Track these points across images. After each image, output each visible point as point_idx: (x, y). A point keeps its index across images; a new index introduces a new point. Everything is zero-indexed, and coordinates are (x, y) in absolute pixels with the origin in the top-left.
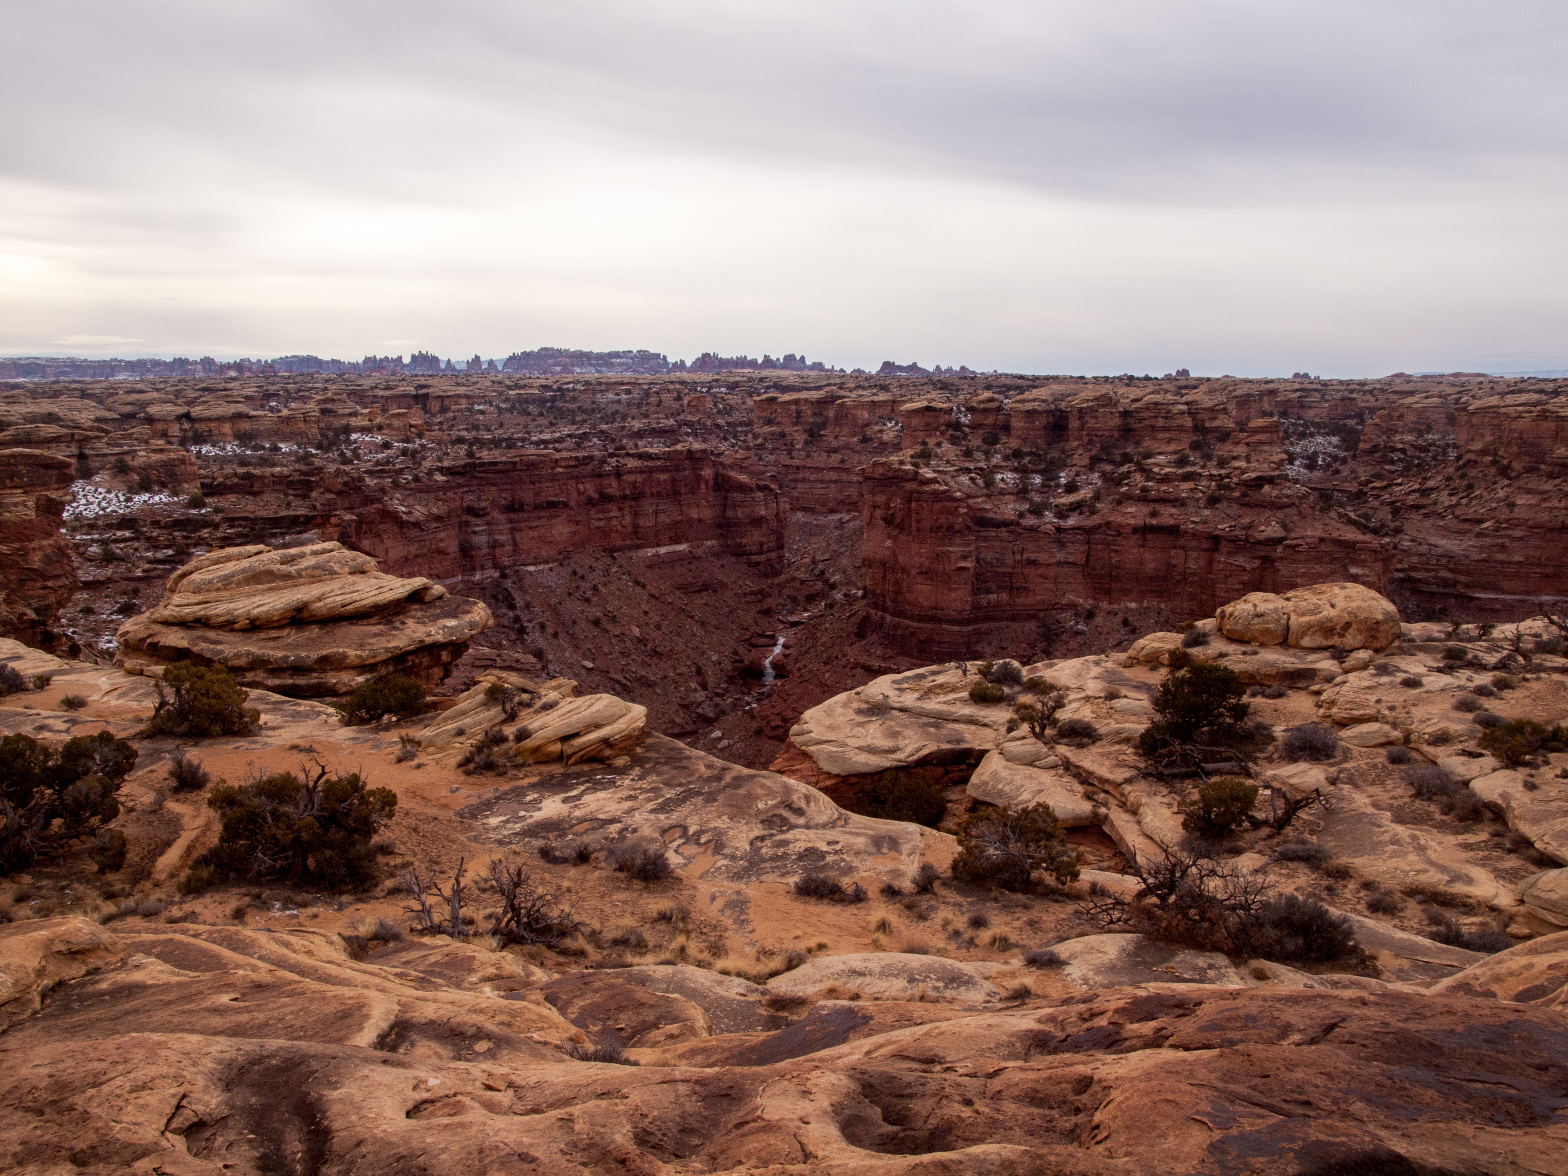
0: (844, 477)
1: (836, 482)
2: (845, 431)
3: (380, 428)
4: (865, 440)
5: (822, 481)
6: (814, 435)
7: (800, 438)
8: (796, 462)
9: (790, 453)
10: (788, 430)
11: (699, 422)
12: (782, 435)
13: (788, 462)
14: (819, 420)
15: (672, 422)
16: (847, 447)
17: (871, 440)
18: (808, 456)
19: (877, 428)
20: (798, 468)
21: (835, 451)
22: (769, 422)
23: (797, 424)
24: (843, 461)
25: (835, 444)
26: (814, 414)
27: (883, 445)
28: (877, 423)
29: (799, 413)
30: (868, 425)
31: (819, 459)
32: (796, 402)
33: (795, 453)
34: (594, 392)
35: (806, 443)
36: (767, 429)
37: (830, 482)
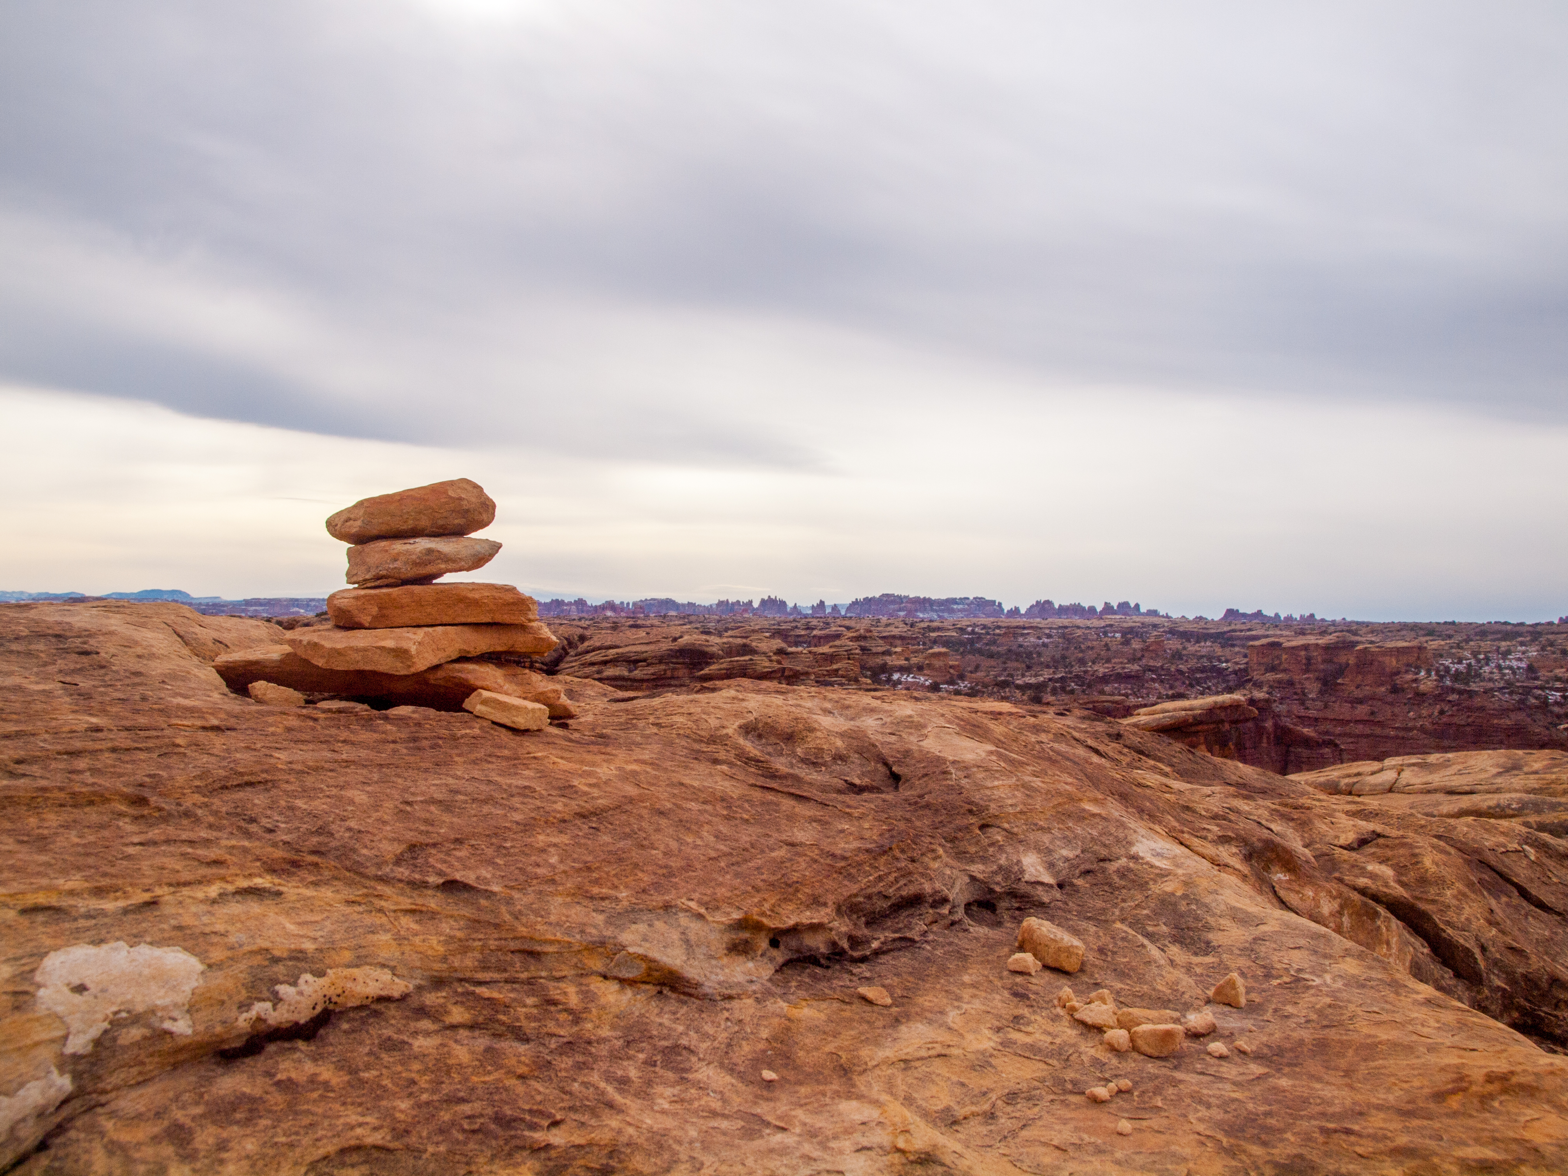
0: (1378, 731)
1: (1367, 736)
2: (1370, 679)
3: (920, 668)
4: (1395, 690)
5: (1349, 735)
6: (1328, 684)
7: (1313, 689)
8: (1312, 713)
9: (1302, 703)
10: (1296, 678)
11: (1162, 667)
12: (1291, 683)
13: (1303, 713)
14: (1330, 667)
15: (1136, 667)
16: (1373, 698)
17: (1403, 690)
18: (1326, 707)
19: (1410, 677)
20: (1316, 720)
21: (1360, 701)
22: (1273, 669)
23: (1307, 671)
24: (1372, 713)
25: (1358, 694)
26: (1324, 661)
27: (1420, 697)
28: (1407, 672)
29: (1309, 659)
30: (1398, 673)
31: (1342, 710)
32: (1306, 647)
33: (1309, 703)
34: (1015, 635)
35: (1321, 692)
36: (1270, 676)
37: (1362, 736)
